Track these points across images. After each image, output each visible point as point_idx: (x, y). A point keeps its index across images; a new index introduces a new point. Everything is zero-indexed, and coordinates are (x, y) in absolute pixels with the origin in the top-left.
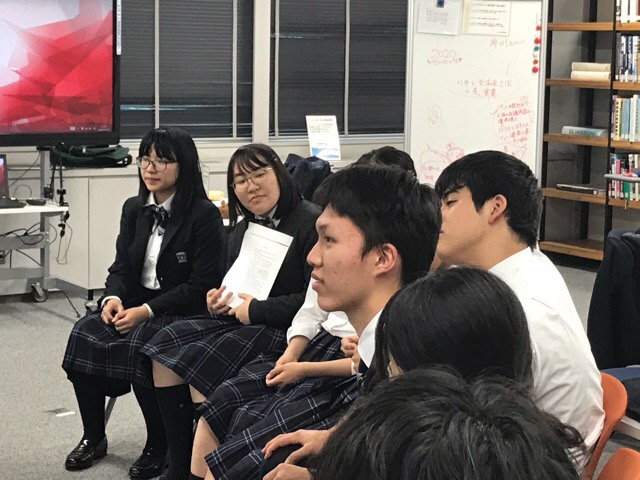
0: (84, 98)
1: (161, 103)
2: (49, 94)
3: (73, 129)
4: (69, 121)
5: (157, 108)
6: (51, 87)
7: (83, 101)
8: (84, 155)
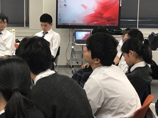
0: (111, 17)
1: (139, 19)
2: (102, 16)
3: (108, 25)
4: (107, 23)
5: (138, 20)
6: (102, 14)
7: (111, 18)
8: (115, 32)
